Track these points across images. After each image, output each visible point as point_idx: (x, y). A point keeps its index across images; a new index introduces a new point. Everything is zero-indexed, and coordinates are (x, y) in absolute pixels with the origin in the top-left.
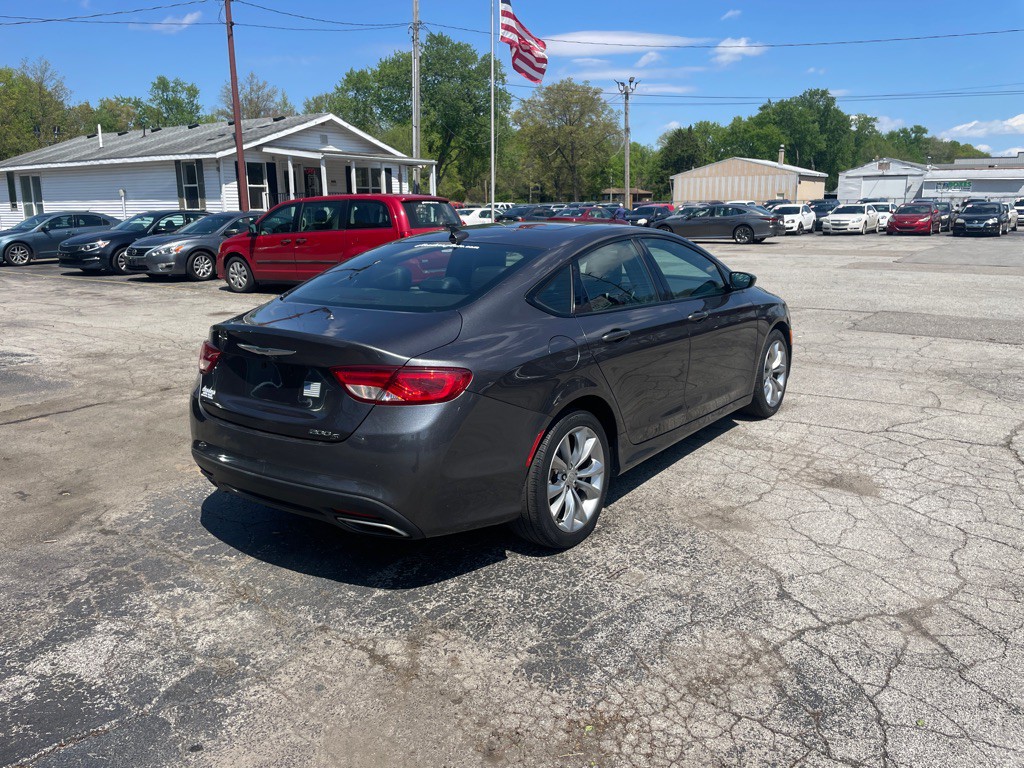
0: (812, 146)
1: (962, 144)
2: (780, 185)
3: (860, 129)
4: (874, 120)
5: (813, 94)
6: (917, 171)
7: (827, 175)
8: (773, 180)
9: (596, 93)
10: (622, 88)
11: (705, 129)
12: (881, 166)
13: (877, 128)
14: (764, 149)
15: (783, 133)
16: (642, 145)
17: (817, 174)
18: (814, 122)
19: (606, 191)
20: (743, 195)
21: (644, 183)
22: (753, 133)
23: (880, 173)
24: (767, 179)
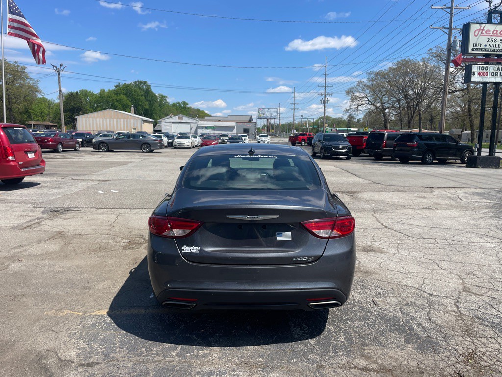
0: (143, 107)
1: (201, 110)
2: (134, 124)
3: (161, 101)
4: (166, 97)
5: (140, 82)
6: (194, 121)
7: (154, 121)
8: (130, 121)
9: (23, 69)
10: (55, 68)
11: (85, 93)
12: (179, 118)
13: (167, 101)
14: (120, 106)
15: (128, 99)
16: (48, 99)
17: (150, 120)
18: (142, 95)
19: (30, 122)
20: (122, 128)
21: (51, 119)
22: (113, 98)
23: (179, 121)
24: (127, 121)
